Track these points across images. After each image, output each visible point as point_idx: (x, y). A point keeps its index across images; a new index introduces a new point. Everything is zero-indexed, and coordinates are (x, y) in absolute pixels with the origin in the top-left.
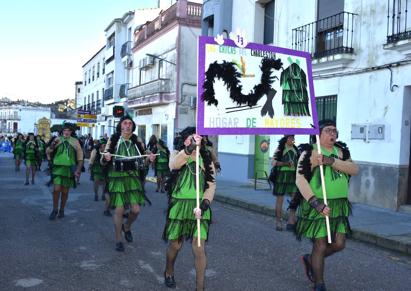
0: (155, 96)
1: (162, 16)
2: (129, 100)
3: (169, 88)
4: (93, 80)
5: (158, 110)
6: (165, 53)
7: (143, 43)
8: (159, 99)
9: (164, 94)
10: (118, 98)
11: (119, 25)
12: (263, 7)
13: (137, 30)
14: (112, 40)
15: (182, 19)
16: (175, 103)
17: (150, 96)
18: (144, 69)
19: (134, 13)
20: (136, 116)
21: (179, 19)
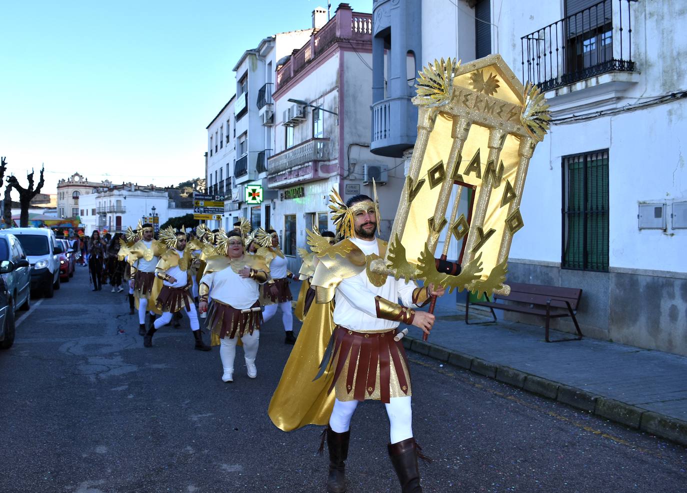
0: (307, 166)
1: (315, 38)
2: (269, 175)
3: (328, 154)
4: (222, 147)
5: (313, 190)
6: (321, 96)
7: (289, 84)
8: (312, 171)
9: (320, 164)
10: (254, 172)
11: (253, 59)
12: (472, 7)
13: (280, 65)
14: (245, 83)
15: (344, 41)
16: (338, 177)
17: (300, 167)
18: (291, 125)
19: (274, 39)
20: (281, 201)
21: (339, 40)
